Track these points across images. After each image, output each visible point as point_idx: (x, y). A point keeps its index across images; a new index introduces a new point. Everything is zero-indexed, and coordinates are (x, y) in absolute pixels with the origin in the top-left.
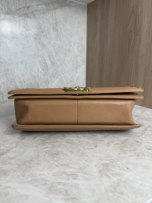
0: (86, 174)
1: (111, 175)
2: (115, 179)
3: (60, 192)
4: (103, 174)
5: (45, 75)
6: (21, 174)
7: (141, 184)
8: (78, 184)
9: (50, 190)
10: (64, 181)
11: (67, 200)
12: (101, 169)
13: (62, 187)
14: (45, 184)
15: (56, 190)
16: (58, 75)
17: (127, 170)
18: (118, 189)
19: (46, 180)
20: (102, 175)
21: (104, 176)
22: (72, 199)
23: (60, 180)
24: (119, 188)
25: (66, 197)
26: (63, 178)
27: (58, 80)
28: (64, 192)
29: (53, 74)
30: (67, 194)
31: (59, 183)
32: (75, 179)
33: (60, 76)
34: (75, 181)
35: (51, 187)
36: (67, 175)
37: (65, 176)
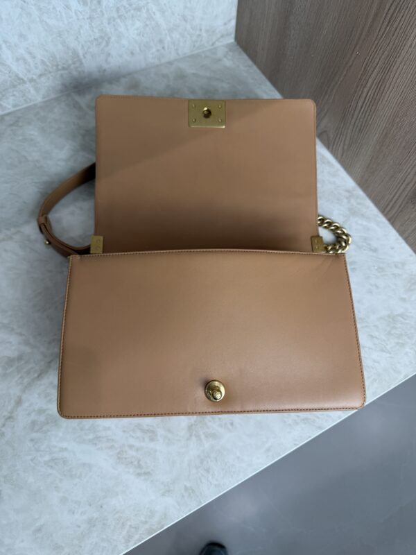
0: (169, 431)
1: (203, 437)
2: (207, 445)
3: (132, 462)
4: (194, 433)
5: (91, 18)
6: (78, 425)
7: (238, 458)
8: (156, 451)
9: (119, 458)
10: (137, 444)
11: (139, 475)
12: (193, 422)
13: (134, 454)
14: (112, 447)
15: (126, 458)
16: (138, 9)
17: (230, 427)
18: (205, 463)
19: (113, 440)
20: (191, 436)
21: (194, 438)
22: (145, 474)
23: (132, 441)
24: (208, 462)
25: (138, 471)
26: (137, 438)
27: (138, 24)
28: (136, 463)
29: (118, 10)
30: (139, 466)
31: (131, 447)
32: (152, 440)
33: (144, 11)
34: (152, 445)
35: (119, 453)
36: (143, 431)
37: (139, 434)
